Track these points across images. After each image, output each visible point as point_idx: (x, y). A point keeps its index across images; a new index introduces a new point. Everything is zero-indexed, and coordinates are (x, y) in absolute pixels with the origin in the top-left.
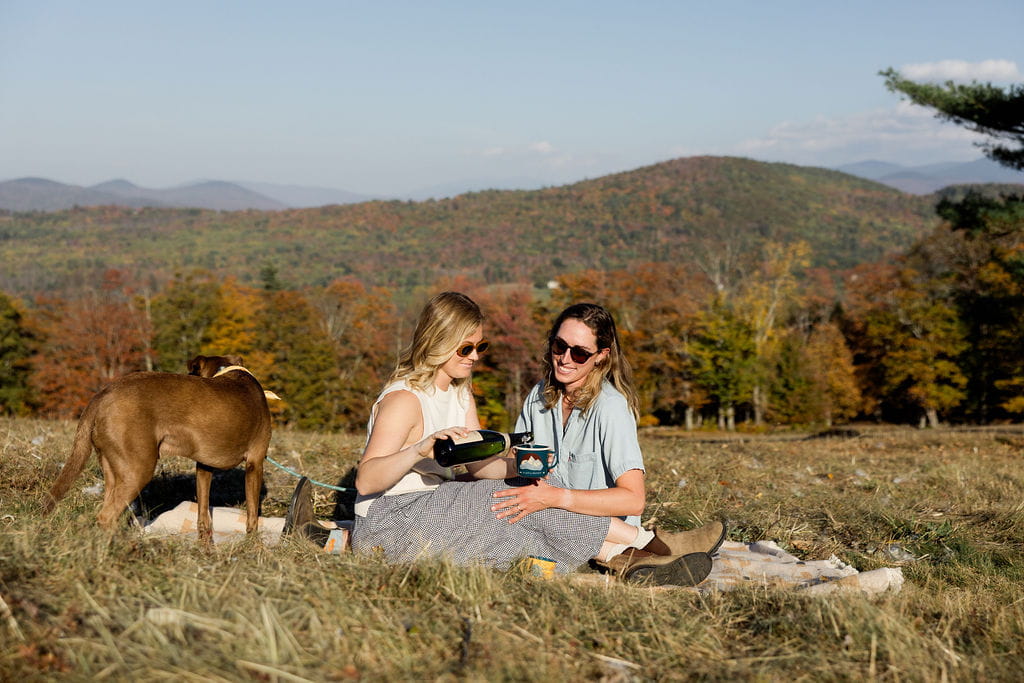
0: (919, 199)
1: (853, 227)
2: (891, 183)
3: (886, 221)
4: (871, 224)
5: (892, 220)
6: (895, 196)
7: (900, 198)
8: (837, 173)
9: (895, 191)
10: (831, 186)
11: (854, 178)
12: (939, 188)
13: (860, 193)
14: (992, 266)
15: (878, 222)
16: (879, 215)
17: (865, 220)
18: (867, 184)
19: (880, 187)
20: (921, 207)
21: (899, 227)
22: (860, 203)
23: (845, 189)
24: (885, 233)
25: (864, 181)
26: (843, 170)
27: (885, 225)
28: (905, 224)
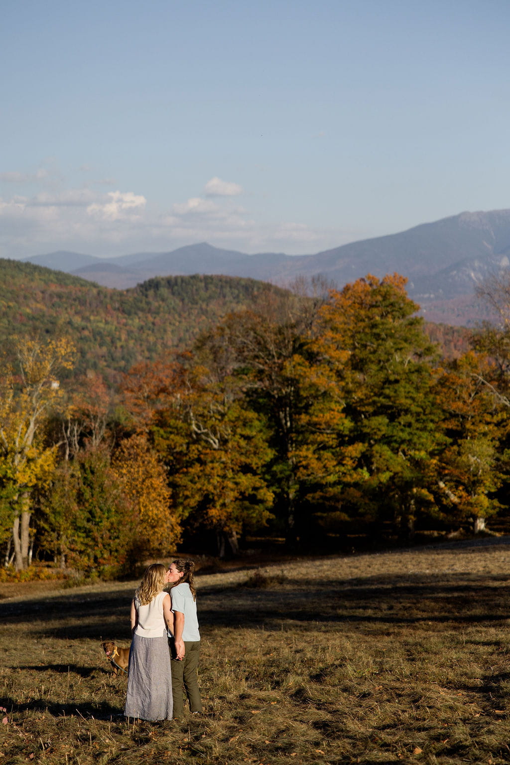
0: (121, 294)
1: (50, 326)
2: (88, 277)
3: (87, 319)
4: (70, 323)
5: (92, 318)
6: (95, 291)
7: (99, 293)
8: (27, 265)
9: (94, 285)
10: (21, 280)
11: (48, 271)
12: (142, 282)
13: (54, 288)
14: (297, 358)
15: (77, 320)
16: (77, 313)
17: (63, 318)
18: (61, 278)
19: (76, 280)
20: (122, 302)
21: (102, 325)
22: (55, 299)
23: (37, 284)
24: (86, 333)
25: (58, 274)
26: (35, 262)
27: (84, 324)
28: (107, 323)
